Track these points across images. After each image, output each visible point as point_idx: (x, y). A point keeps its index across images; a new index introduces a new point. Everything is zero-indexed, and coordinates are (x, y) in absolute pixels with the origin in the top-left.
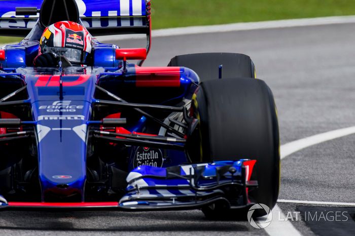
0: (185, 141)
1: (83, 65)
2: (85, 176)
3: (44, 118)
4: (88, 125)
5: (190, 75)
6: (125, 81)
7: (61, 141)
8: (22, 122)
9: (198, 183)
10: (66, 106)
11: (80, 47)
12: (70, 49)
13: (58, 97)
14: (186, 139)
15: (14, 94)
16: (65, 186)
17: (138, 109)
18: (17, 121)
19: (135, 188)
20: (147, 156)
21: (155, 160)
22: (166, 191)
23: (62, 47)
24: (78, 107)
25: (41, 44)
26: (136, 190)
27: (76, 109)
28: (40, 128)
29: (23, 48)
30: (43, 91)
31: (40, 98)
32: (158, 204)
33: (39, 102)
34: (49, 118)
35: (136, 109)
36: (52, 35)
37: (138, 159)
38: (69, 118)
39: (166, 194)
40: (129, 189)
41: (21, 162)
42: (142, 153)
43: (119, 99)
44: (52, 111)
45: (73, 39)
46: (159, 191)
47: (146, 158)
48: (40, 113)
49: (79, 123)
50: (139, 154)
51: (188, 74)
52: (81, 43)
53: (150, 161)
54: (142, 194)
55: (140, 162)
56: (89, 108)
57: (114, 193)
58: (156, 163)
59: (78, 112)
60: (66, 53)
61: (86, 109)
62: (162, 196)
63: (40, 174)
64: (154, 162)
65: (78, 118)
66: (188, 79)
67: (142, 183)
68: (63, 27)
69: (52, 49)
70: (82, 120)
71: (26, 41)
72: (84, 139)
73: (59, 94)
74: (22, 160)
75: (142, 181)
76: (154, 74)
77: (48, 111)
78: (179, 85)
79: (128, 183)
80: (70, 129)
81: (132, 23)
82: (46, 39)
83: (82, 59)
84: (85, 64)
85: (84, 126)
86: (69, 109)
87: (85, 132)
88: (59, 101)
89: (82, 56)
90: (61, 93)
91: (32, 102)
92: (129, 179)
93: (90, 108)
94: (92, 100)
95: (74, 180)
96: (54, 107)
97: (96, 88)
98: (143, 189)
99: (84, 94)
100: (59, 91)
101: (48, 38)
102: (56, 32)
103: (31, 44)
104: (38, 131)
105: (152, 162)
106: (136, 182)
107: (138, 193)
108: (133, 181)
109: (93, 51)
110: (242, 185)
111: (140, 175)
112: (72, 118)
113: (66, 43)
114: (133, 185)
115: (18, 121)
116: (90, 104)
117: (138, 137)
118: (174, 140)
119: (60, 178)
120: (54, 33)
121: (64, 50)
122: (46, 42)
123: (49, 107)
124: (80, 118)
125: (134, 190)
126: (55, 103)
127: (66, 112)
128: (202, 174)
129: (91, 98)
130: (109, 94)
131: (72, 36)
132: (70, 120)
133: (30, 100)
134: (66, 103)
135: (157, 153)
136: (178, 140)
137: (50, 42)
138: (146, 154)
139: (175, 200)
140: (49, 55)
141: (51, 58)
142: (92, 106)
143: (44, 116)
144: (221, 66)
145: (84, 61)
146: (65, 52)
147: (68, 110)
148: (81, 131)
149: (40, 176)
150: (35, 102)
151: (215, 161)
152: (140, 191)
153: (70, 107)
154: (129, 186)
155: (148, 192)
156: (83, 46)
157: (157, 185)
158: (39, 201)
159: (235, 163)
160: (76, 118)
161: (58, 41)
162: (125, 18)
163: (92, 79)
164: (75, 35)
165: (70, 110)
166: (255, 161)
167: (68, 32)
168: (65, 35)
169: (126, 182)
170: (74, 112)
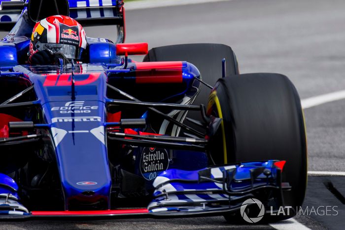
0: (207, 141)
1: (78, 62)
2: (111, 182)
3: (58, 120)
4: (106, 127)
5: (191, 69)
6: (125, 78)
7: (74, 144)
8: (35, 125)
9: (231, 187)
10: (80, 106)
11: (75, 43)
12: (65, 45)
13: (70, 97)
14: (207, 139)
15: (20, 94)
16: (91, 193)
17: (152, 108)
18: (29, 124)
19: (163, 193)
20: (153, 157)
21: (161, 161)
22: (196, 196)
23: (57, 43)
24: (92, 108)
25: (33, 40)
26: (165, 195)
27: (91, 110)
28: (55, 130)
29: (12, 44)
30: (53, 91)
31: (50, 98)
32: (190, 210)
33: (51, 103)
34: (63, 120)
35: (150, 108)
36: (45, 30)
37: (144, 161)
38: (85, 120)
39: (195, 199)
40: (156, 195)
41: (26, 167)
42: (148, 154)
43: (132, 98)
44: (66, 112)
45: (68, 34)
46: (188, 196)
47: (152, 160)
48: (52, 115)
49: (96, 125)
50: (145, 155)
51: (189, 69)
52: (76, 38)
53: (156, 162)
54: (171, 200)
55: (146, 164)
56: (103, 108)
57: (124, 197)
58: (162, 164)
59: (93, 113)
60: (61, 49)
61: (101, 109)
62: (192, 201)
63: (63, 180)
64: (160, 163)
65: (95, 119)
66: (191, 75)
67: (170, 188)
68: (57, 21)
69: (45, 46)
70: (99, 122)
71: (12, 37)
72: (103, 142)
73: (71, 94)
74: (27, 165)
75: (169, 185)
76: (155, 69)
77: (61, 112)
78: (182, 80)
79: (155, 189)
80: (87, 131)
81: (102, 15)
82: (38, 35)
83: (76, 55)
84: (80, 61)
85: (101, 128)
86: (83, 110)
87: (104, 133)
88: (71, 102)
89: (77, 51)
90: (73, 93)
91: (42, 103)
92: (155, 184)
93: (105, 109)
94: (106, 100)
95: (100, 187)
96: (67, 108)
97: (108, 87)
98: (171, 194)
99: (97, 94)
100: (71, 91)
101: (41, 34)
102: (50, 27)
103: (18, 40)
104: (54, 134)
105: (158, 163)
106: (163, 188)
107: (167, 198)
108: (161, 185)
109: (88, 46)
110: (278, 187)
111: (168, 179)
112: (87, 119)
113: (61, 39)
114: (161, 190)
115: (31, 124)
116: (104, 104)
117: (155, 138)
118: (194, 140)
119: (85, 184)
120: (47, 28)
121: (59, 46)
122: (38, 38)
123: (61, 108)
124: (96, 119)
125: (162, 196)
126: (67, 104)
127: (81, 113)
128: (234, 177)
129: (103, 97)
130: (122, 92)
131: (67, 31)
132: (86, 122)
133: (40, 101)
134: (79, 104)
135: (163, 153)
136: (197, 141)
137: (43, 37)
138: (152, 155)
139: (206, 205)
140: (45, 52)
141: (47, 56)
142: (106, 106)
143: (58, 118)
144: (224, 59)
145: (79, 58)
146: (59, 48)
147: (82, 112)
148: (99, 133)
149: (62, 183)
150: (46, 103)
151: (243, 163)
152: (168, 197)
153: (84, 108)
154: (156, 191)
155: (177, 197)
156: (78, 42)
157: (185, 190)
158: (62, 209)
159: (263, 164)
160: (92, 120)
161: (52, 36)
162: (95, 9)
163: (102, 77)
164: (70, 30)
165: (85, 111)
166: (285, 161)
167: (62, 27)
168: (60, 31)
169: (153, 187)
170: (89, 113)
